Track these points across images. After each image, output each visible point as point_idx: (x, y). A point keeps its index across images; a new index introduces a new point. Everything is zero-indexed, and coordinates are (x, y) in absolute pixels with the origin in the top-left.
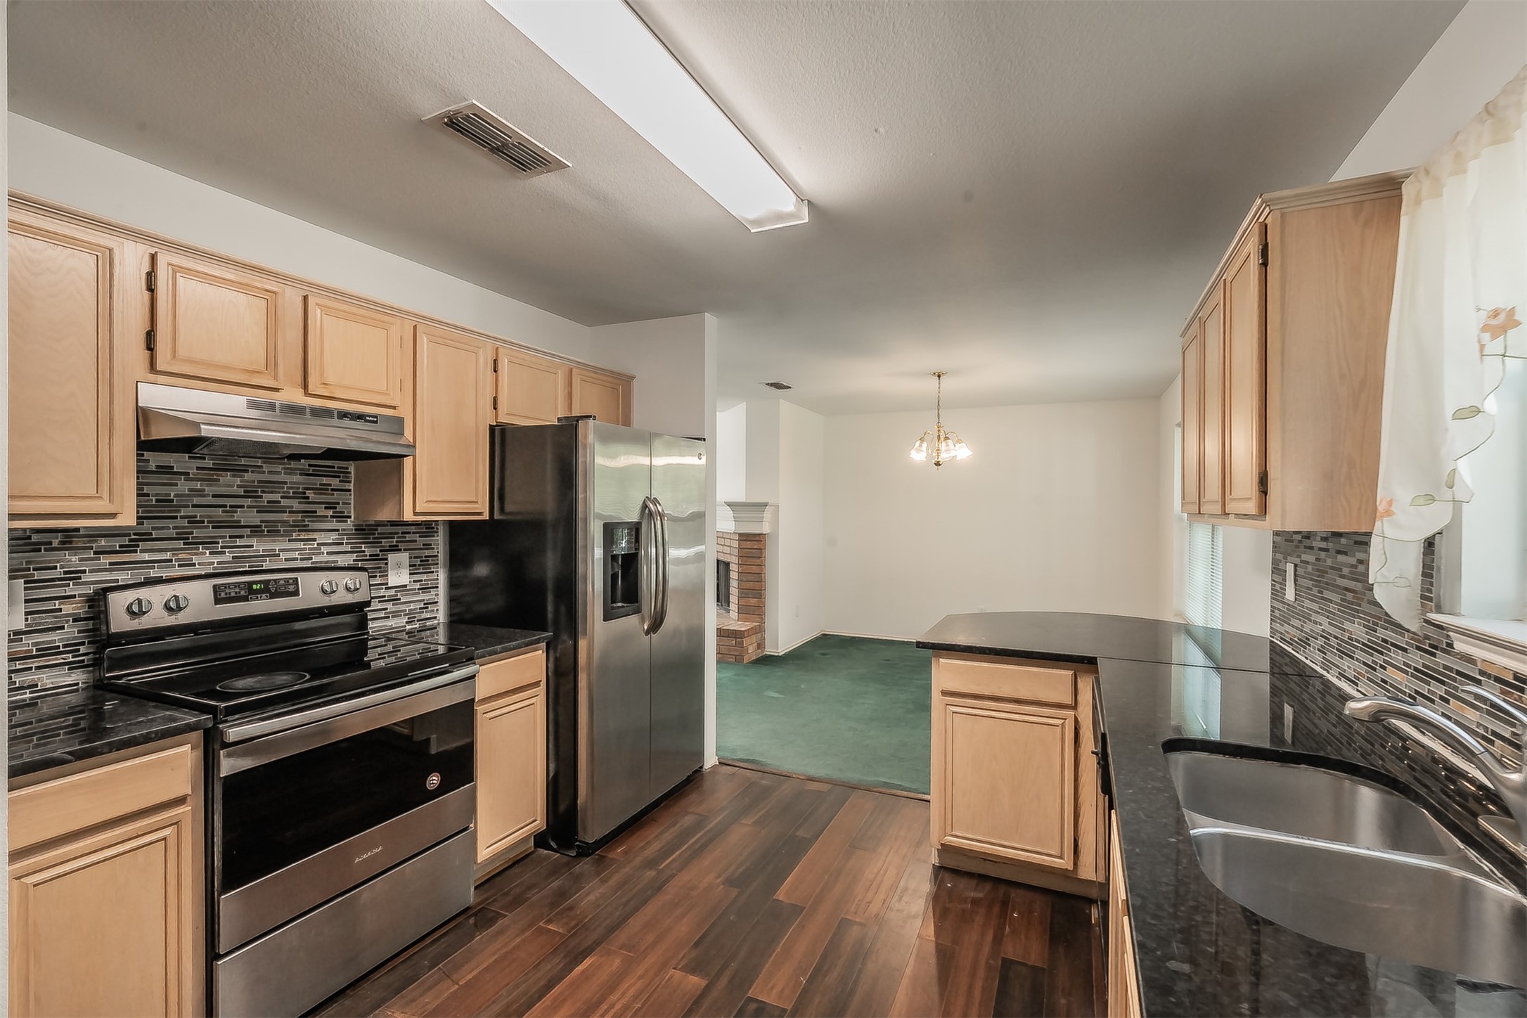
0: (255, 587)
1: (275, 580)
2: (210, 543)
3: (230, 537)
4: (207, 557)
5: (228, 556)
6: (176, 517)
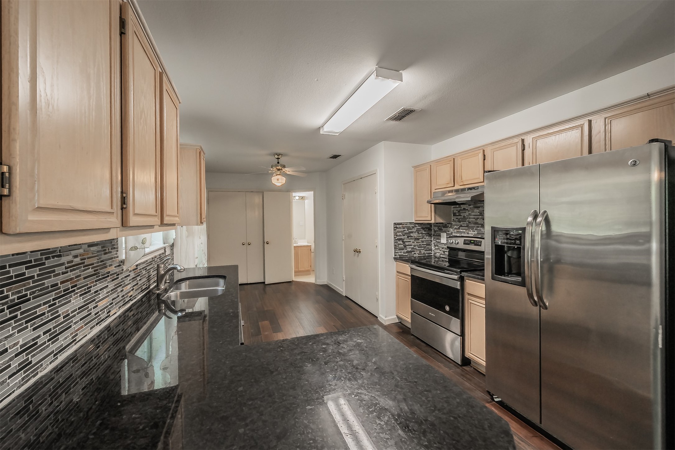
0: (472, 241)
1: (476, 241)
2: (472, 228)
3: (477, 227)
4: (472, 232)
5: (476, 232)
6: (466, 221)
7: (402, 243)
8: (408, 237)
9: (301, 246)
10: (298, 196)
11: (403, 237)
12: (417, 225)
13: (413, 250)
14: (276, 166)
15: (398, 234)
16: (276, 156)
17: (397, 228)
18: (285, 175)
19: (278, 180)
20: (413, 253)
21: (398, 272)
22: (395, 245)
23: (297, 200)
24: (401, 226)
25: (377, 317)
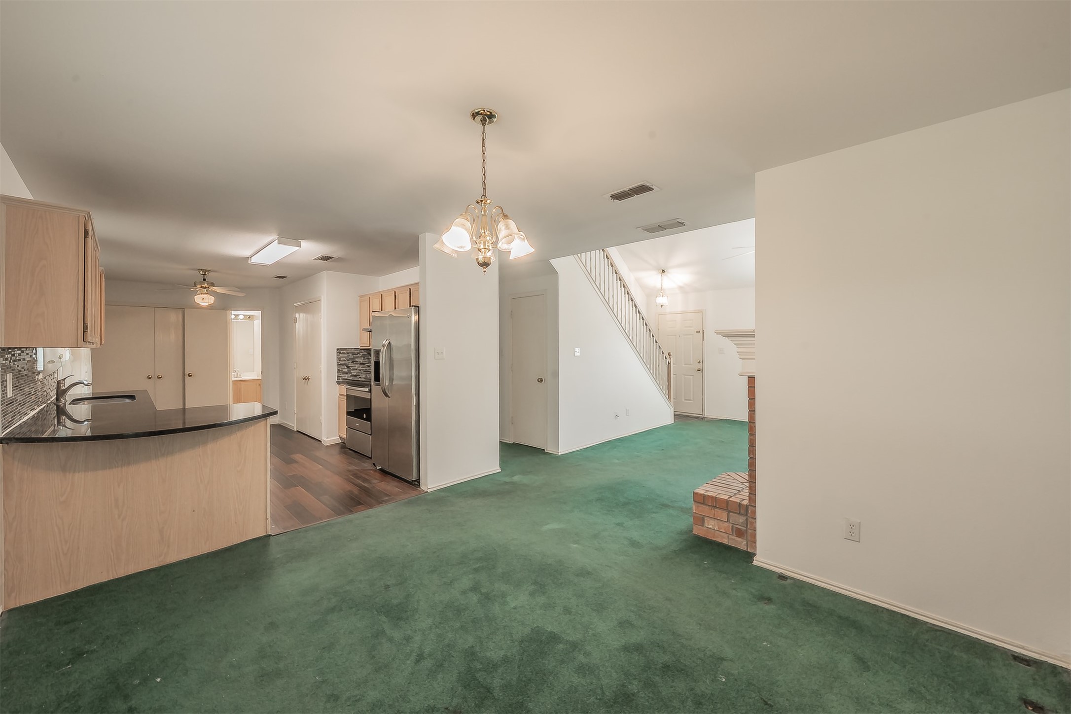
7: (346, 368)
8: (353, 362)
9: (245, 381)
10: (243, 315)
11: (347, 362)
12: (363, 351)
13: (359, 374)
14: (201, 283)
15: (342, 359)
16: (201, 272)
17: (340, 353)
18: (214, 294)
19: (203, 299)
20: (358, 377)
21: (340, 394)
22: (338, 370)
23: (241, 319)
24: (345, 351)
25: (321, 441)
